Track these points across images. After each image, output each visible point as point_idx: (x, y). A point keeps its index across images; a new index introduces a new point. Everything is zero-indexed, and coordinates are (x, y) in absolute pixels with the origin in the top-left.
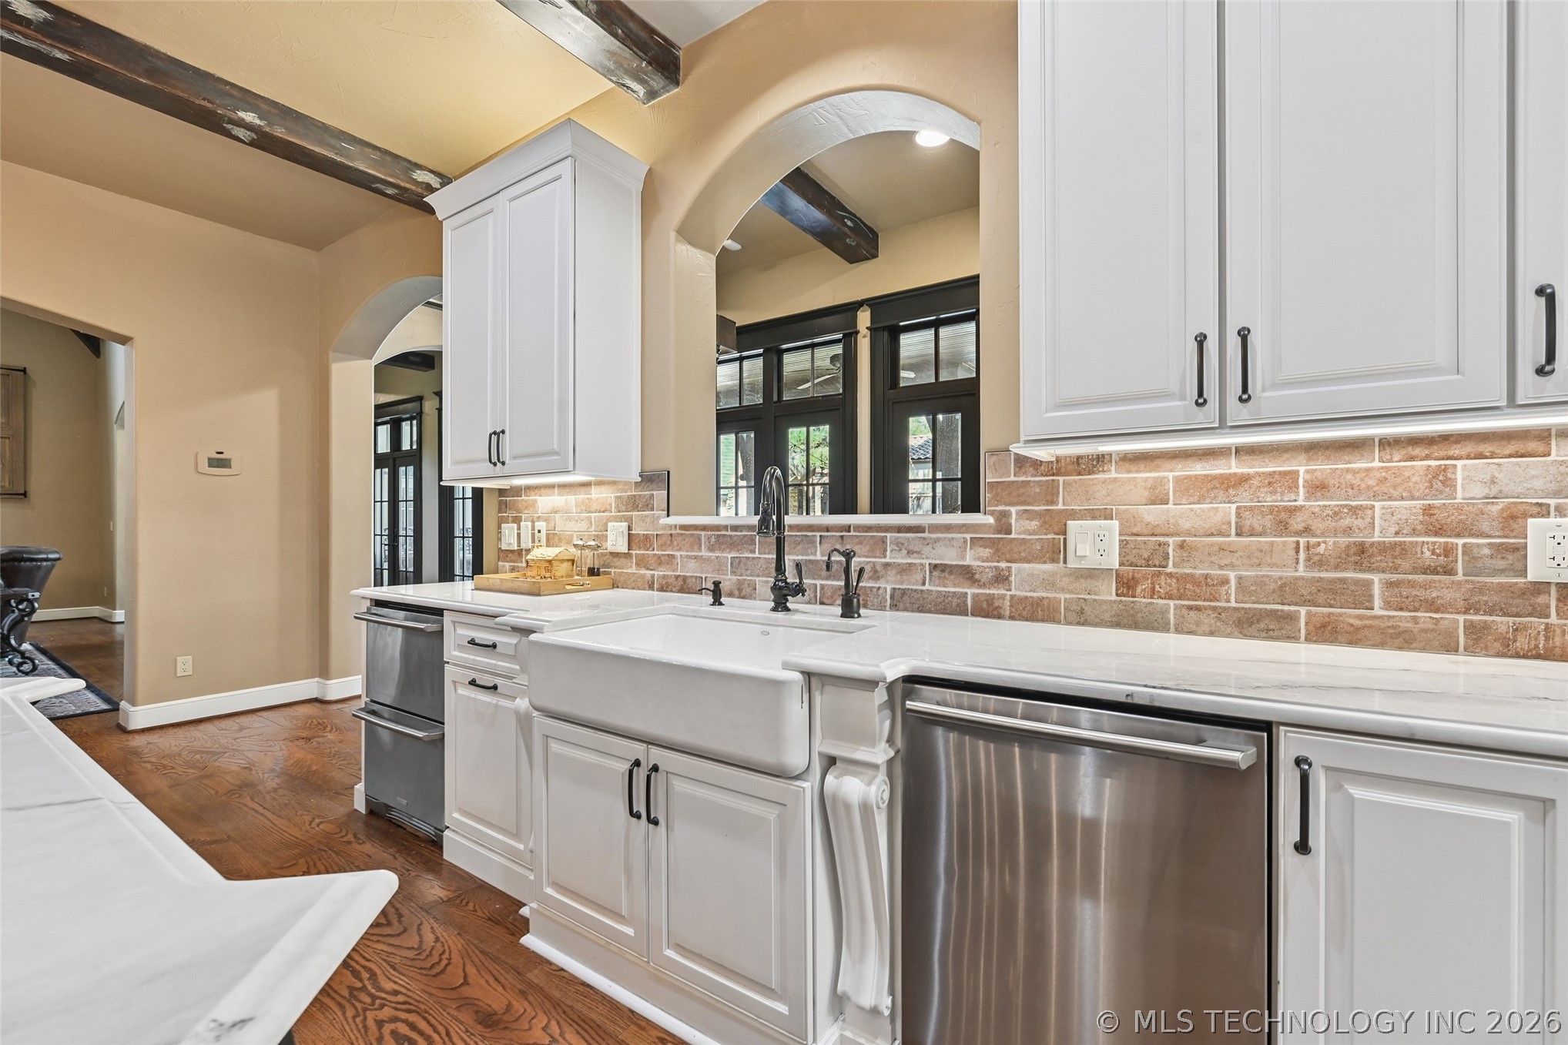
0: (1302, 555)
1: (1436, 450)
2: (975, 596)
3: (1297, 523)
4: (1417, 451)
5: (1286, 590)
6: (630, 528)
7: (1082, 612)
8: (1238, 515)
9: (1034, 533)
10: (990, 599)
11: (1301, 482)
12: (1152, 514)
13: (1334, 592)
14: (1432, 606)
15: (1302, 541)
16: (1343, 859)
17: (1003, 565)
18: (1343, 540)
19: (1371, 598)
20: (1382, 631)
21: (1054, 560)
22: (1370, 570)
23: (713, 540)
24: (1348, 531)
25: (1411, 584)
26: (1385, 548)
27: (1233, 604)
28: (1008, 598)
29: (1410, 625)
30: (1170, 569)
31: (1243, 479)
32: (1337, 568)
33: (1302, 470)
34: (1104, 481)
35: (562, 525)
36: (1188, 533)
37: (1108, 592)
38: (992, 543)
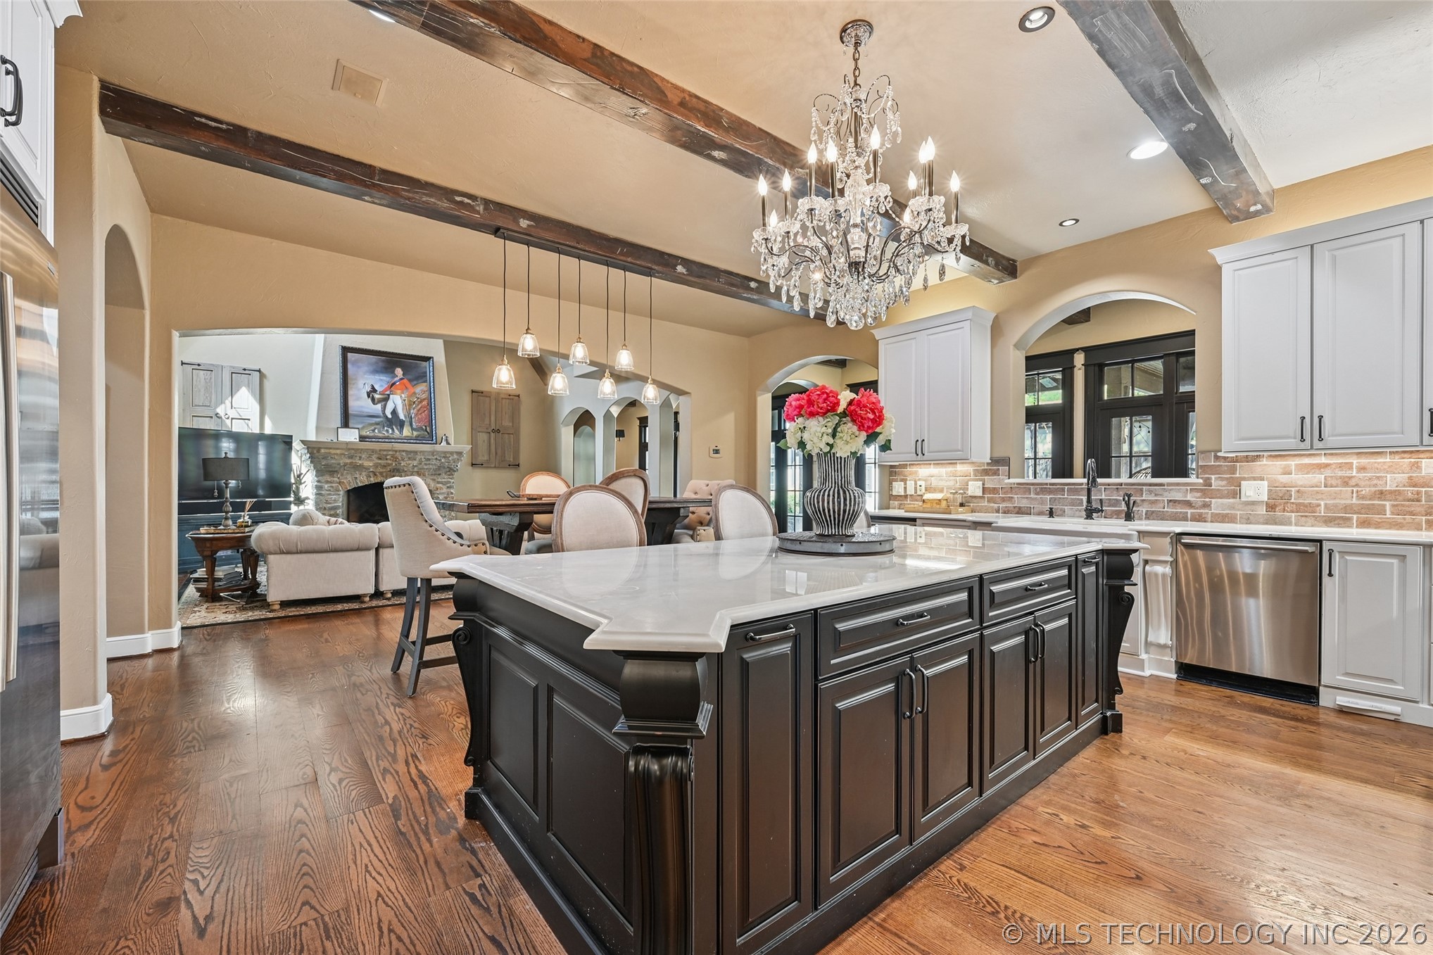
0: (1355, 495)
1: (1414, 456)
2: (1191, 513)
3: (1353, 482)
4: (1406, 455)
5: (1347, 509)
6: (983, 484)
7: (1249, 519)
8: (1325, 479)
9: (1224, 486)
10: (1200, 515)
11: (1354, 466)
12: (1284, 479)
13: (1369, 509)
14: (1412, 514)
15: (1355, 489)
16: (1343, 578)
17: (1207, 500)
18: (1373, 489)
19: (1385, 511)
20: (1390, 523)
21: (1234, 498)
22: (1385, 500)
23: (1038, 490)
24: (1375, 485)
25: (1403, 505)
26: (1391, 492)
27: (1323, 514)
28: (1209, 515)
29: (1402, 521)
30: (1293, 501)
31: (1327, 465)
32: (1370, 499)
33: (1355, 462)
34: (1260, 465)
35: (934, 483)
36: (1301, 486)
37: (1262, 510)
38: (1201, 490)
